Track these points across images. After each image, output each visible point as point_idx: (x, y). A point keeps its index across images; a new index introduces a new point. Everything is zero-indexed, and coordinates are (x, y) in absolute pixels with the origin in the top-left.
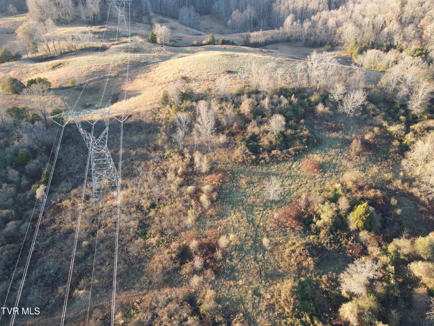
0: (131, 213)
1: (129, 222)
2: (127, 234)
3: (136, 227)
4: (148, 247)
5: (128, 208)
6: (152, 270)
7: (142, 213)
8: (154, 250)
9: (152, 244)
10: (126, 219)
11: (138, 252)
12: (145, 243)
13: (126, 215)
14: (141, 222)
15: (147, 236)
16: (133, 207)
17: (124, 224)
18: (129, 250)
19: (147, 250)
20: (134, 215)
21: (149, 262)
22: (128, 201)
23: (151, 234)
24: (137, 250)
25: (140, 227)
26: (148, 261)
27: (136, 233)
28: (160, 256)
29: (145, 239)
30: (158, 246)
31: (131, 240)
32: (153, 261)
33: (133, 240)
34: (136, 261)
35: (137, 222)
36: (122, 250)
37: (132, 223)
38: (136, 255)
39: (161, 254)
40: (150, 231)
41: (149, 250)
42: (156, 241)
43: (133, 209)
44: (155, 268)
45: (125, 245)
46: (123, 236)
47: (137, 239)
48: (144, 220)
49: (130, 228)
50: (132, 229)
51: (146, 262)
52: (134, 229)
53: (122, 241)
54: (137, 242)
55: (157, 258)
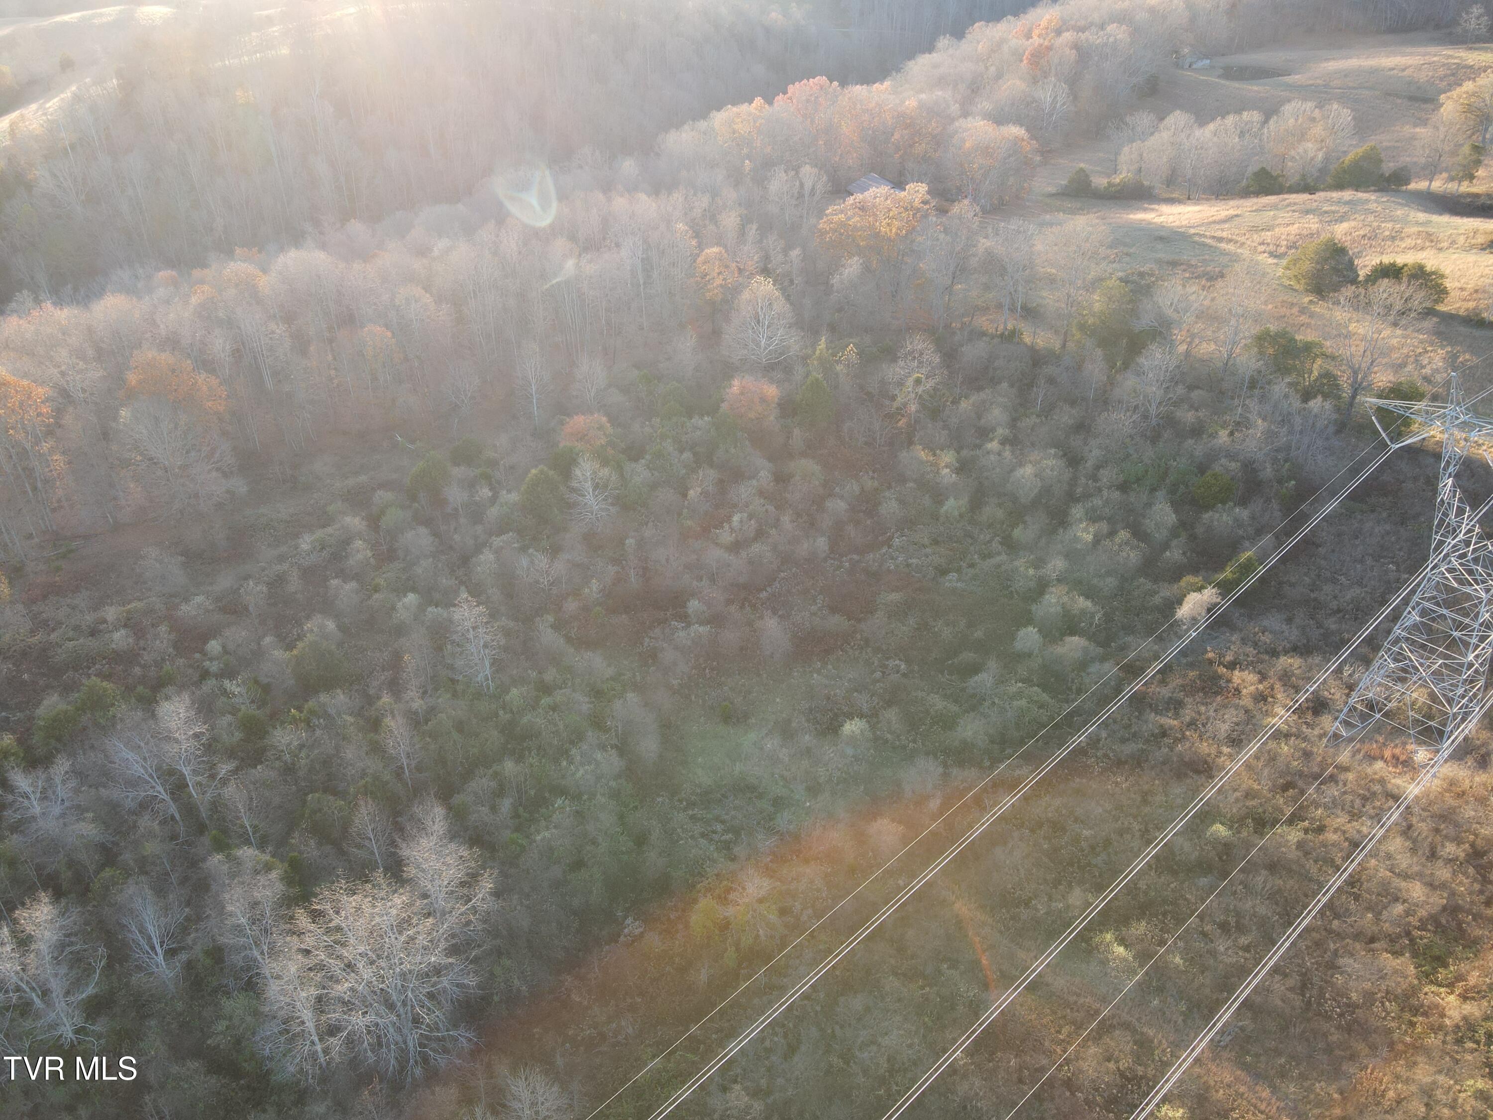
0: (1433, 855)
1: (1406, 876)
2: (1369, 909)
3: (1422, 913)
4: (1415, 1011)
5: (1437, 831)
6: (1378, 1096)
7: (1477, 887)
8: (1432, 1040)
9: (1443, 1015)
10: (1404, 861)
11: (1369, 997)
12: (1414, 991)
13: (1414, 850)
14: (1452, 910)
15: (1442, 974)
16: (1458, 841)
17: (1383, 873)
18: (1341, 961)
19: (1407, 1016)
20: (1444, 873)
21: (1387, 1061)
22: (1453, 810)
23: (1460, 978)
24: (1367, 985)
25: (1438, 924)
26: (1385, 1052)
27: (1408, 934)
28: (1441, 1079)
29: (1428, 977)
30: (1459, 1041)
31: (1372, 940)
32: (1400, 1067)
33: (1376, 945)
34: (1341, 1015)
35: (1438, 900)
36: (1318, 944)
37: (1417, 891)
38: (1354, 996)
39: (1450, 1073)
40: (1464, 967)
41: (1412, 1024)
42: (1465, 1018)
43: (1450, 849)
44: (1391, 1094)
45: (1339, 936)
46: (1353, 906)
47: (1396, 954)
48: (1469, 912)
49: (1396, 899)
50: (1399, 909)
51: (1373, 1047)
52: (1408, 913)
53: (1337, 916)
54: (1388, 961)
55: (1424, 1073)
